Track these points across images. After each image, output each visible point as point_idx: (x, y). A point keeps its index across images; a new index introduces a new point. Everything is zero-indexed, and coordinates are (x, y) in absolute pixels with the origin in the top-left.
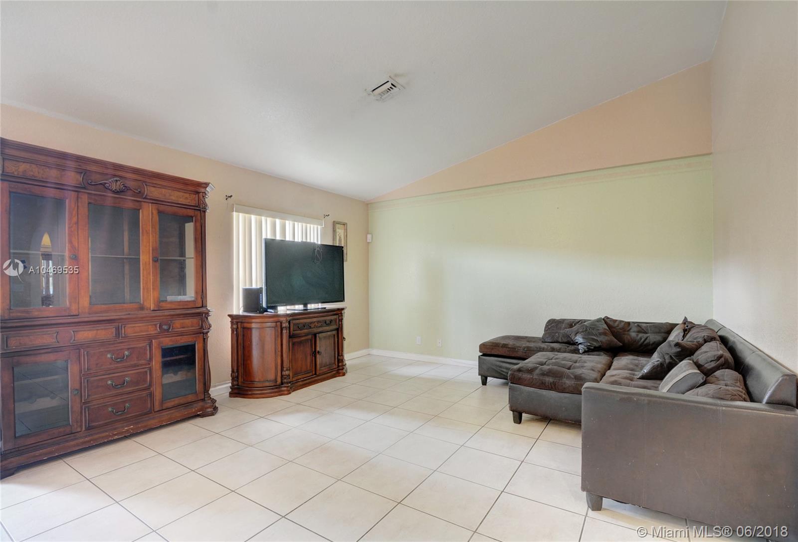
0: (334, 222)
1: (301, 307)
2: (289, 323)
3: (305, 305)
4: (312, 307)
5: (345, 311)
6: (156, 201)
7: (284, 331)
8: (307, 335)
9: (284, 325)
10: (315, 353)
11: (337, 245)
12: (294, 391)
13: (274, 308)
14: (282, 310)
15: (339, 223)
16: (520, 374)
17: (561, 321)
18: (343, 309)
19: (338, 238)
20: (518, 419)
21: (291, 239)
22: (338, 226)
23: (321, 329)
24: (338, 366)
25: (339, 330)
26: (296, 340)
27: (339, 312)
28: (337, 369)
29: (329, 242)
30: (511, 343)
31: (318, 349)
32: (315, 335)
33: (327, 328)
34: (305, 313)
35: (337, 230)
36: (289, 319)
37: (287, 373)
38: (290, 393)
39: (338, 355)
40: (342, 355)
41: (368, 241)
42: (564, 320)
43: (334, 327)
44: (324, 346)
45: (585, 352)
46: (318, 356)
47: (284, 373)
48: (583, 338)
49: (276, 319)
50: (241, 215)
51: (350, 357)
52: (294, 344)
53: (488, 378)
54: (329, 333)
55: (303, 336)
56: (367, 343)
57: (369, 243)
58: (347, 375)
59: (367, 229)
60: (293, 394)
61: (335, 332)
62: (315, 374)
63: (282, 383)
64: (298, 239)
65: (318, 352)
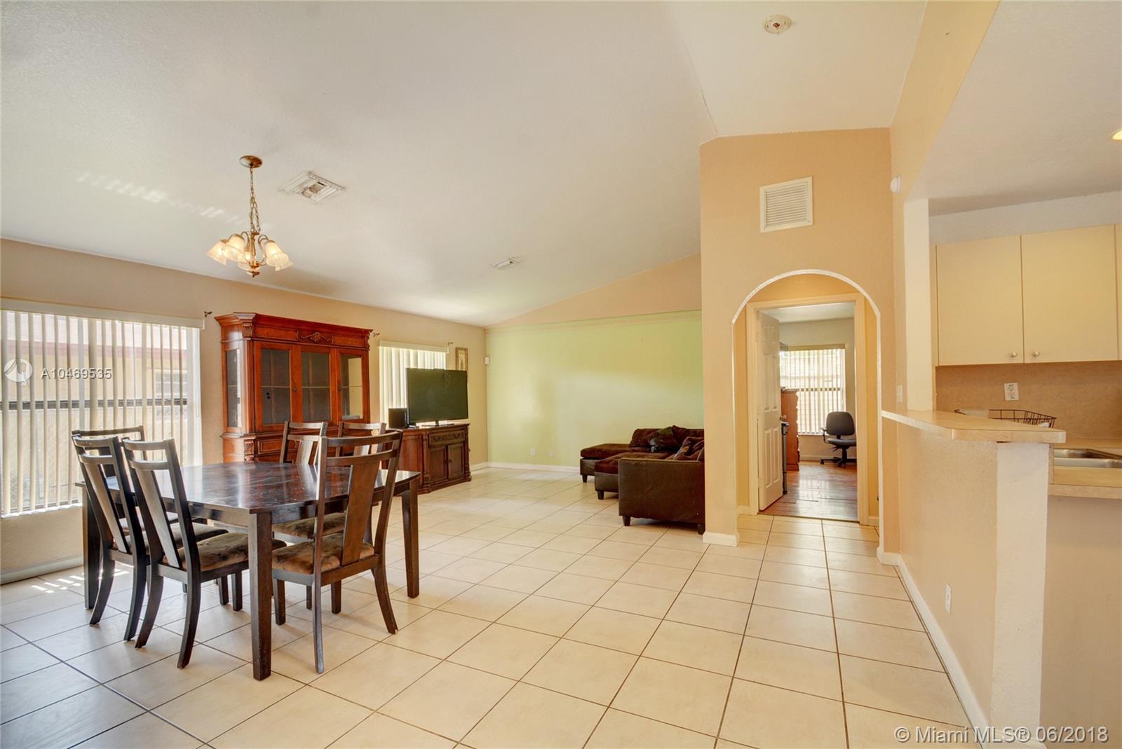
0: (456, 348)
1: (434, 423)
2: (428, 436)
3: (437, 422)
4: (442, 423)
5: (469, 427)
6: (339, 347)
7: (424, 443)
8: (441, 446)
9: (424, 438)
10: (446, 462)
11: (460, 369)
12: (432, 491)
13: (414, 424)
14: (420, 425)
15: (461, 349)
16: (601, 465)
17: (644, 430)
18: (468, 425)
19: (460, 362)
20: (601, 497)
21: (422, 368)
22: (459, 351)
23: (451, 442)
24: (465, 473)
25: (465, 442)
26: (433, 450)
27: (465, 428)
28: (465, 476)
29: (452, 368)
30: (605, 448)
31: (449, 458)
32: (447, 446)
33: (455, 441)
34: (437, 429)
35: (460, 355)
36: (428, 432)
37: (427, 475)
38: (429, 492)
39: (465, 463)
40: (468, 464)
41: (486, 363)
42: (646, 430)
43: (462, 440)
44: (454, 454)
45: (655, 452)
46: (450, 465)
47: (425, 476)
48: (655, 441)
49: (416, 433)
50: (385, 348)
51: (474, 469)
52: (431, 453)
53: (588, 477)
54: (458, 445)
55: (438, 447)
56: (486, 457)
57: (486, 365)
58: (472, 481)
59: (485, 354)
60: (432, 493)
61: (462, 444)
62: (448, 478)
63: (423, 484)
64: (428, 367)
65: (450, 461)
